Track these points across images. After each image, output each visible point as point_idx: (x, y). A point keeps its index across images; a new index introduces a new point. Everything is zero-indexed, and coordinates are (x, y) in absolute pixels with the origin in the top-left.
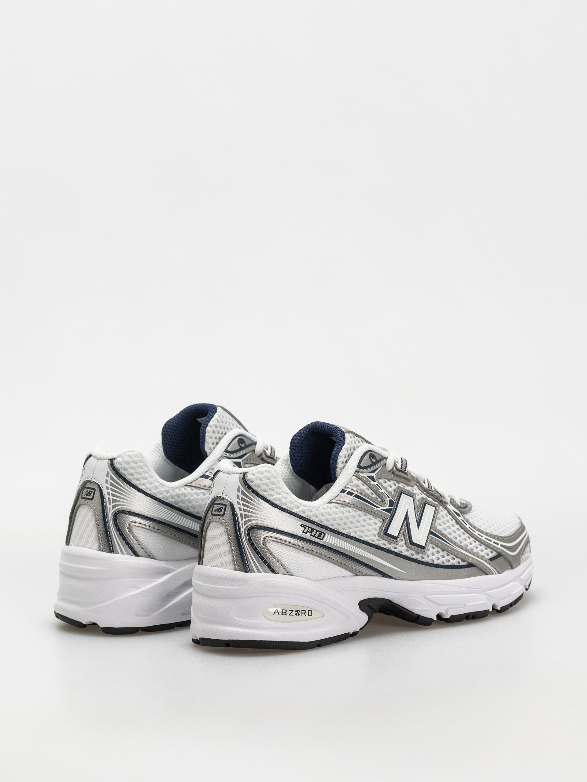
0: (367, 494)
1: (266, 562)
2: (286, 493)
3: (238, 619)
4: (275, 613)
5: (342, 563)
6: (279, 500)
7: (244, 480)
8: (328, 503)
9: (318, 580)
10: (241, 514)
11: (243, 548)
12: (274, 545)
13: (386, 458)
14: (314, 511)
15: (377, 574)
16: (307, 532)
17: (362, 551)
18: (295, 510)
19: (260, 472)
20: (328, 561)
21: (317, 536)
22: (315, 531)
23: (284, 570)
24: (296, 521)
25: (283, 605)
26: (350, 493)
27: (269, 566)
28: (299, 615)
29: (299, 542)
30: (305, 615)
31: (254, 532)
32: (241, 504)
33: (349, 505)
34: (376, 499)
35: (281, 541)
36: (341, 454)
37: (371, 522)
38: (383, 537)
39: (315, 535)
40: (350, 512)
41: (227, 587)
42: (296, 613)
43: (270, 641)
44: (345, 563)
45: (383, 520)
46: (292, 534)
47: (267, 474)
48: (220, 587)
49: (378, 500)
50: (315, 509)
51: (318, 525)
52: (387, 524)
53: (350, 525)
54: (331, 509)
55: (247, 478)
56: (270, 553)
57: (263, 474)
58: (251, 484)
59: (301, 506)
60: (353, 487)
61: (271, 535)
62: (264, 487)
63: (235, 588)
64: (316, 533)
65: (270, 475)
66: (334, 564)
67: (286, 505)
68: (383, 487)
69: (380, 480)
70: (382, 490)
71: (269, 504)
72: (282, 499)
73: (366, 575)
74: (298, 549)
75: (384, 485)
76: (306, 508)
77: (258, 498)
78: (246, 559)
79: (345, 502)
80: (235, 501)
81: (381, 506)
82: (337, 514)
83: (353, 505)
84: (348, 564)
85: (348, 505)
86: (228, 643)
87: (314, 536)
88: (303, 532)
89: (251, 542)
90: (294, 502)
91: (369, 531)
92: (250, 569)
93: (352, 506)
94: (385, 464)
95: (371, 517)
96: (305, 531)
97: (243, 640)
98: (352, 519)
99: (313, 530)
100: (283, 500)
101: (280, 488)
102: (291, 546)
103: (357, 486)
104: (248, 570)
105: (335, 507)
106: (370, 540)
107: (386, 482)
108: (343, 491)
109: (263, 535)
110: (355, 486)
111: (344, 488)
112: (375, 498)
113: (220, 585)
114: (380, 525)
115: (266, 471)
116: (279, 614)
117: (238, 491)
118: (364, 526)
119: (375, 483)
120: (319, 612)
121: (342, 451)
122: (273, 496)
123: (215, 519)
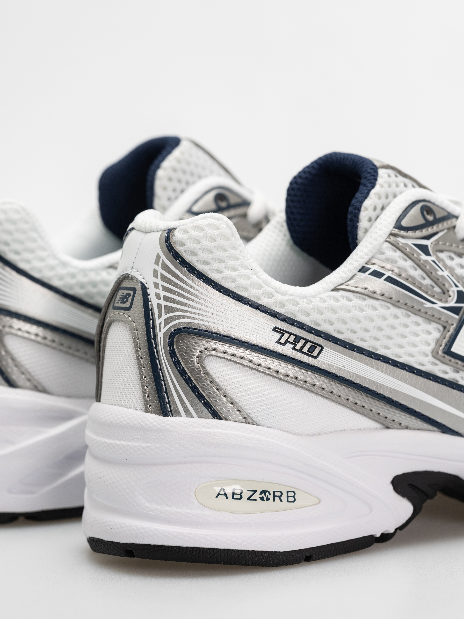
0: (410, 276)
1: (201, 397)
2: (249, 267)
3: (148, 505)
4: (219, 494)
5: (356, 404)
6: (234, 281)
7: (167, 242)
8: (333, 290)
9: (309, 435)
10: (159, 306)
11: (161, 370)
12: (220, 364)
13: (457, 217)
14: (303, 304)
15: (430, 427)
16: (287, 341)
17: (399, 382)
18: (264, 301)
19: (198, 226)
20: (327, 398)
21: (305, 350)
22: (302, 342)
23: (238, 413)
24: (265, 322)
25: (236, 480)
26: (377, 274)
27: (207, 405)
28: (268, 499)
29: (270, 362)
30: (281, 501)
31: (181, 340)
32: (160, 287)
33: (375, 295)
34: (431, 288)
35: (234, 358)
36: (367, 203)
37: (418, 329)
38: (442, 359)
39: (302, 348)
40: (376, 309)
41: (129, 443)
42: (261, 496)
43: (206, 548)
44: (364, 404)
45: (445, 328)
46: (255, 346)
47: (210, 231)
48: (118, 442)
49: (435, 289)
50: (305, 300)
51: (310, 330)
52: (452, 334)
53: (375, 333)
54: (338, 301)
55: (173, 239)
56: (211, 380)
57: (203, 230)
58: (179, 249)
59: (277, 294)
60: (384, 262)
61: (214, 346)
62: (203, 256)
63: (144, 445)
64: (305, 344)
65: (216, 232)
66: (341, 404)
67: (246, 289)
68: (446, 267)
69: (441, 255)
70: (443, 271)
71: (214, 288)
72: (238, 279)
73: (407, 428)
74: (267, 374)
75: (449, 263)
76: (286, 298)
77: (192, 275)
78: (165, 390)
79: (366, 289)
80: (149, 282)
81: (441, 300)
82: (349, 312)
83: (383, 295)
84: (370, 406)
85: (372, 295)
86: (129, 549)
87: (300, 351)
88: (278, 342)
89: (175, 359)
90: (264, 285)
91: (414, 345)
92: (172, 409)
93: (381, 298)
94: (454, 227)
95: (419, 320)
96: (283, 341)
97: (156, 545)
98: (379, 322)
99: (298, 339)
100: (241, 282)
101: (237, 259)
102: (252, 369)
103: (393, 261)
104: (169, 412)
105: (345, 299)
106: (416, 362)
107: (452, 259)
108: (363, 270)
109: (199, 346)
110: (387, 260)
111: (366, 263)
112: (429, 286)
113: (118, 440)
114: (436, 335)
115: (210, 225)
116: (227, 497)
117: (157, 263)
118: (404, 336)
119: (429, 258)
120: (311, 495)
121: (368, 199)
122: (221, 272)
123: (116, 316)
